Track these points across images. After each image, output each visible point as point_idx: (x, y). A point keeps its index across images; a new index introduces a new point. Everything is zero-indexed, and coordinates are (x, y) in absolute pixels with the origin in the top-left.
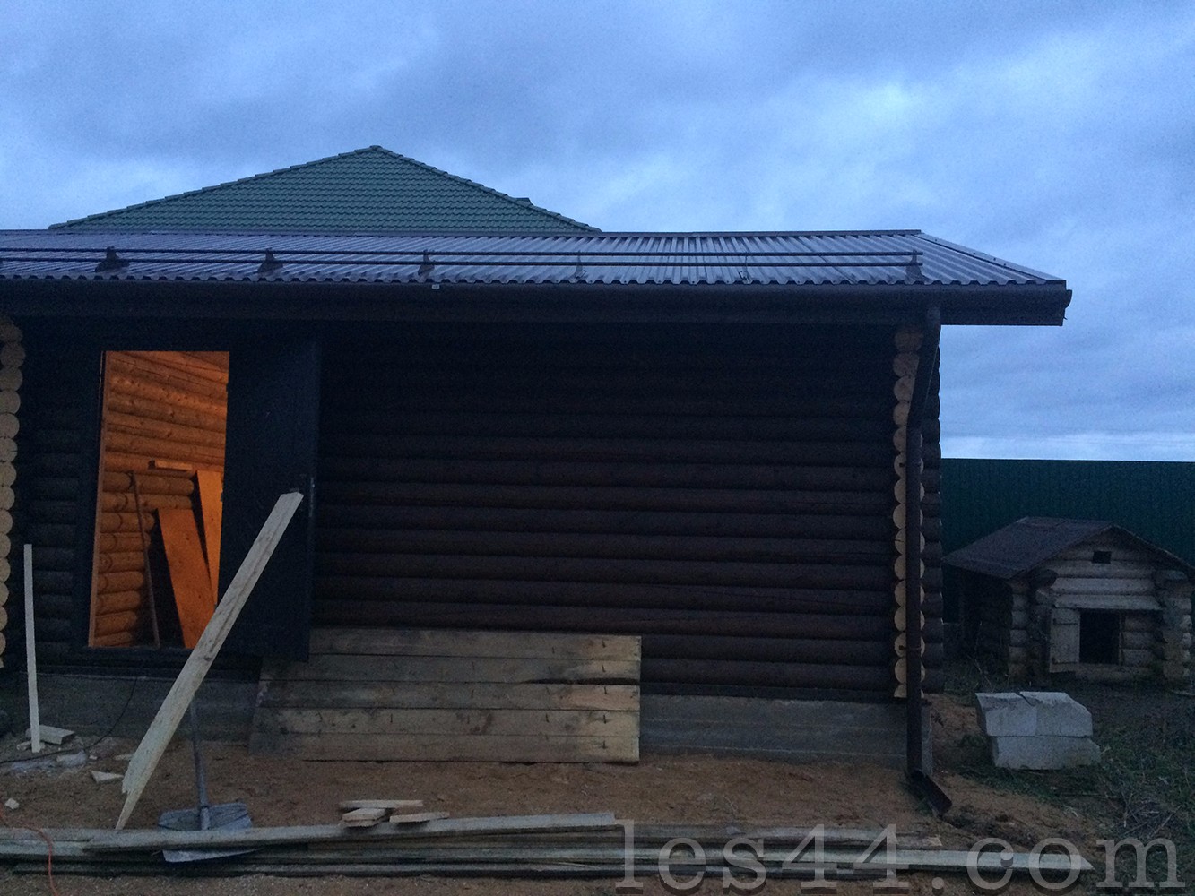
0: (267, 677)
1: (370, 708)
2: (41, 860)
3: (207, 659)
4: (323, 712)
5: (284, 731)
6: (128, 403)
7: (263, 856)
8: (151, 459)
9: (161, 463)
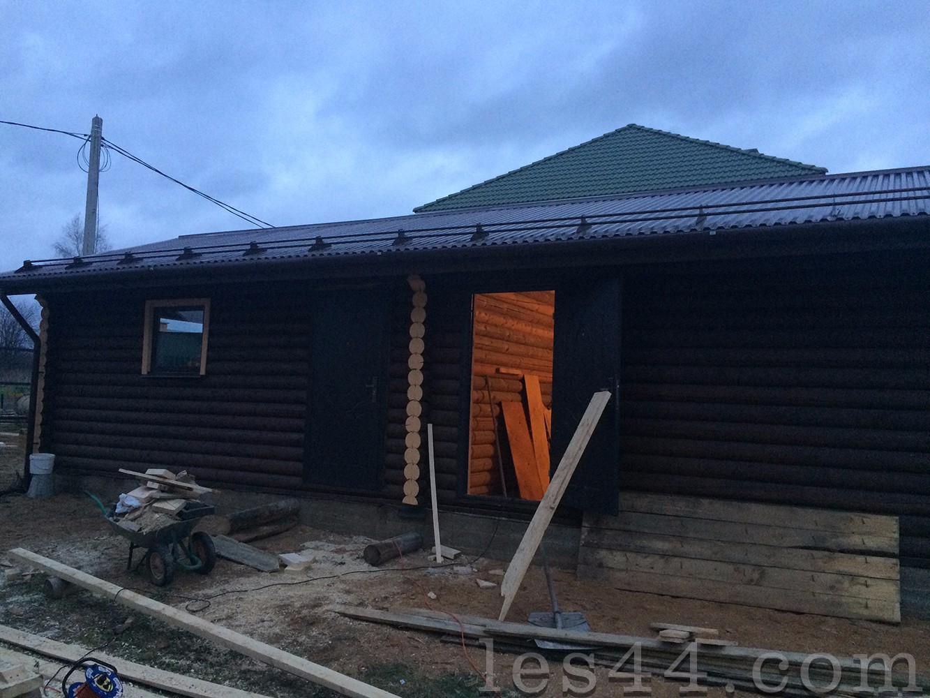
0: (586, 525)
1: (664, 555)
2: (458, 635)
3: (552, 508)
4: (628, 554)
5: (601, 565)
6: (483, 329)
7: (601, 653)
8: (497, 367)
9: (503, 370)
